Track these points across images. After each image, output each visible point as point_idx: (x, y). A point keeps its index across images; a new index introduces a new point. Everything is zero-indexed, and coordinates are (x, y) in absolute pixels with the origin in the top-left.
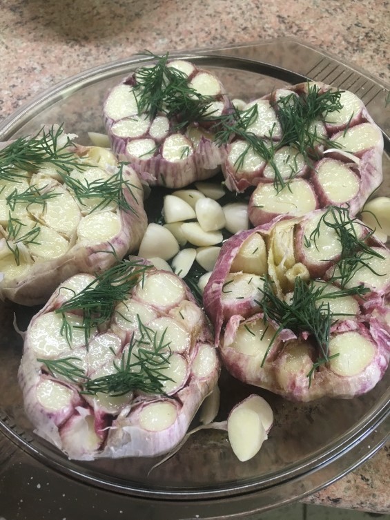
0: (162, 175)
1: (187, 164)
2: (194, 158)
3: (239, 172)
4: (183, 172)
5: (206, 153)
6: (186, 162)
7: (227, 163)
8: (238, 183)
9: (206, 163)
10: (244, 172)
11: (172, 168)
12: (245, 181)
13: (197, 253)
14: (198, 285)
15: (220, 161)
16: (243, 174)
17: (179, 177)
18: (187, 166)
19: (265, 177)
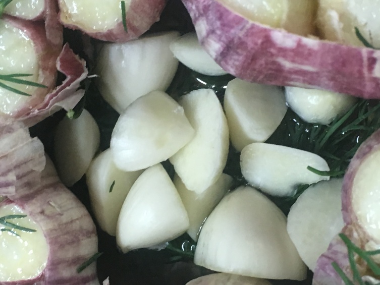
0: (80, 270)
1: (42, 212)
2: (24, 200)
3: (41, 81)
4: (65, 219)
5: (9, 171)
6: (40, 217)
7: (23, 114)
8: (69, 78)
9: (30, 166)
10: (39, 67)
11: (62, 246)
12: (61, 60)
13: (251, 142)
14: (327, 122)
15: (22, 133)
16: (44, 69)
17: (76, 226)
18: (47, 212)
19: (44, 12)
